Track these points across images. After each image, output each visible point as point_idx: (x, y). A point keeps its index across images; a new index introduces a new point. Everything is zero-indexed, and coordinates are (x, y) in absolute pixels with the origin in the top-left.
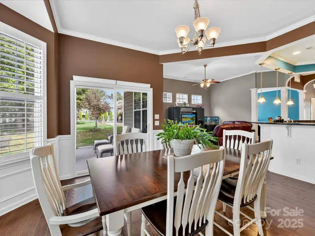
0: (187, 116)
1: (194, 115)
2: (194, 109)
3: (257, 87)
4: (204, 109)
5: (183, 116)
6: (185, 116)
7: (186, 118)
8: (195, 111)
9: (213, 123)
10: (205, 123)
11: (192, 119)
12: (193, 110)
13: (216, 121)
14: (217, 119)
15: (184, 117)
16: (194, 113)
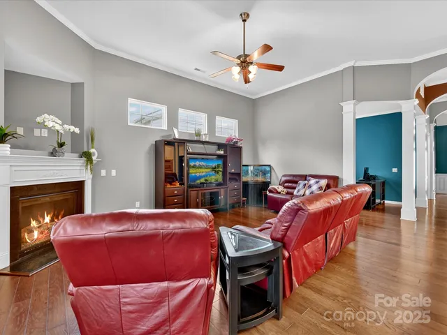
0: (202, 163)
1: (220, 162)
2: (220, 146)
3: (357, 97)
4: (241, 148)
5: (192, 164)
6: (197, 163)
7: (200, 167)
8: (222, 152)
9: (260, 179)
10: (244, 179)
11: (214, 169)
12: (219, 149)
13: (264, 173)
14: (268, 169)
15: (194, 167)
16: (220, 156)
